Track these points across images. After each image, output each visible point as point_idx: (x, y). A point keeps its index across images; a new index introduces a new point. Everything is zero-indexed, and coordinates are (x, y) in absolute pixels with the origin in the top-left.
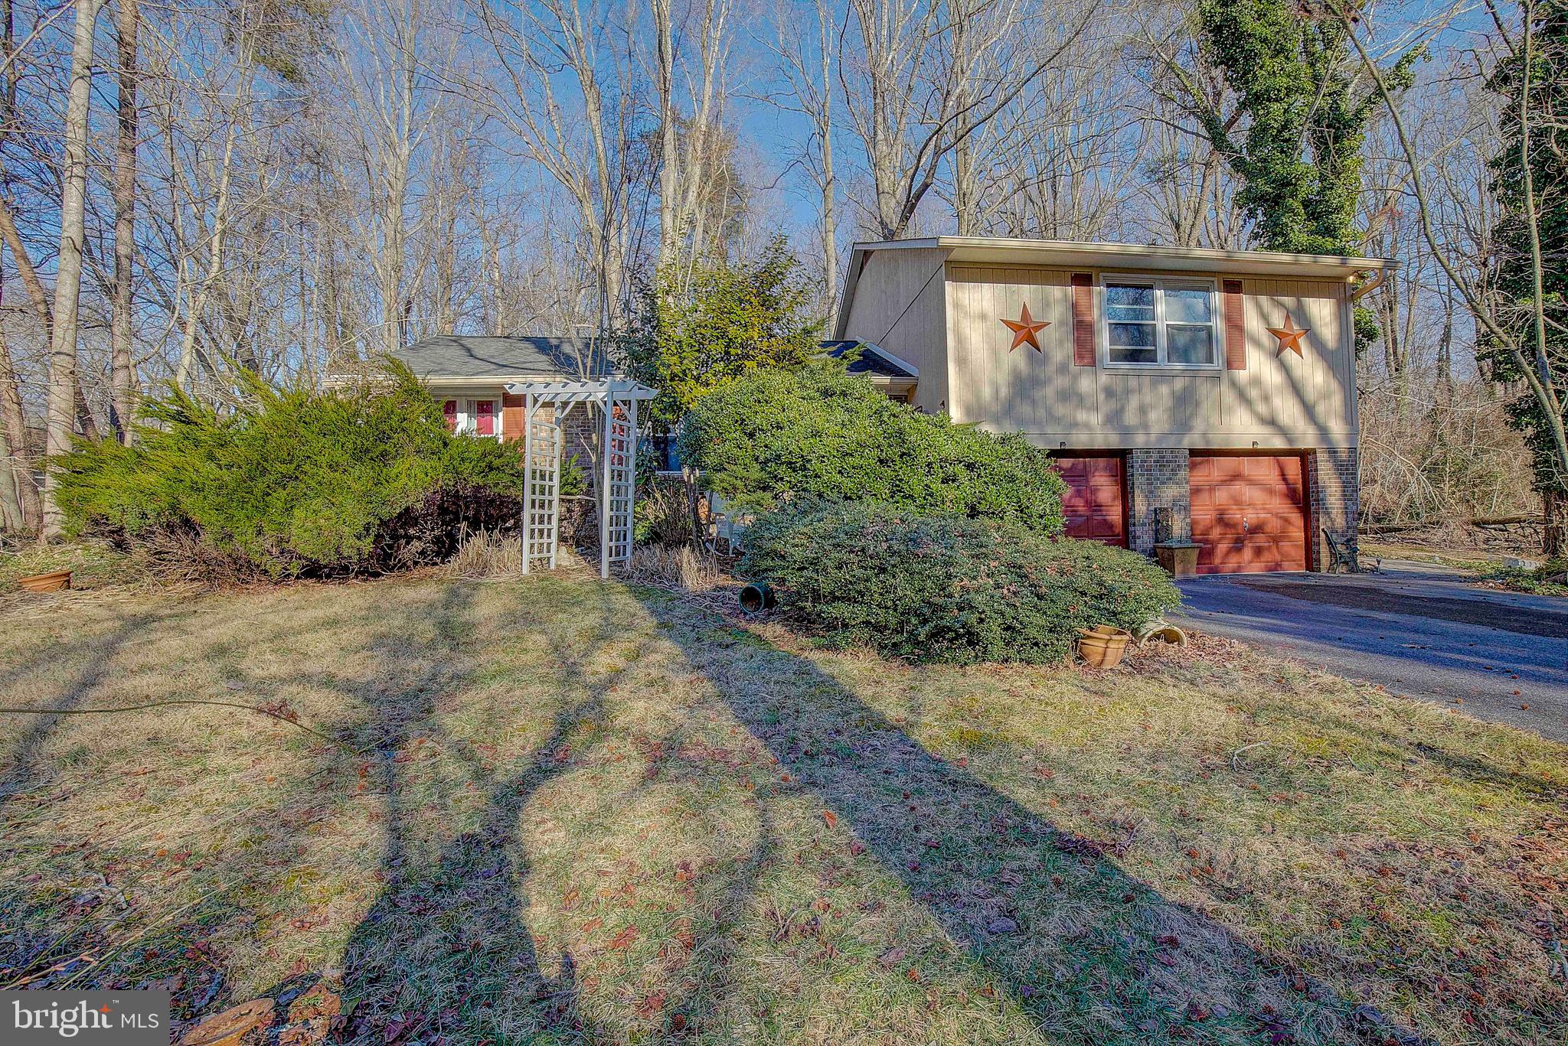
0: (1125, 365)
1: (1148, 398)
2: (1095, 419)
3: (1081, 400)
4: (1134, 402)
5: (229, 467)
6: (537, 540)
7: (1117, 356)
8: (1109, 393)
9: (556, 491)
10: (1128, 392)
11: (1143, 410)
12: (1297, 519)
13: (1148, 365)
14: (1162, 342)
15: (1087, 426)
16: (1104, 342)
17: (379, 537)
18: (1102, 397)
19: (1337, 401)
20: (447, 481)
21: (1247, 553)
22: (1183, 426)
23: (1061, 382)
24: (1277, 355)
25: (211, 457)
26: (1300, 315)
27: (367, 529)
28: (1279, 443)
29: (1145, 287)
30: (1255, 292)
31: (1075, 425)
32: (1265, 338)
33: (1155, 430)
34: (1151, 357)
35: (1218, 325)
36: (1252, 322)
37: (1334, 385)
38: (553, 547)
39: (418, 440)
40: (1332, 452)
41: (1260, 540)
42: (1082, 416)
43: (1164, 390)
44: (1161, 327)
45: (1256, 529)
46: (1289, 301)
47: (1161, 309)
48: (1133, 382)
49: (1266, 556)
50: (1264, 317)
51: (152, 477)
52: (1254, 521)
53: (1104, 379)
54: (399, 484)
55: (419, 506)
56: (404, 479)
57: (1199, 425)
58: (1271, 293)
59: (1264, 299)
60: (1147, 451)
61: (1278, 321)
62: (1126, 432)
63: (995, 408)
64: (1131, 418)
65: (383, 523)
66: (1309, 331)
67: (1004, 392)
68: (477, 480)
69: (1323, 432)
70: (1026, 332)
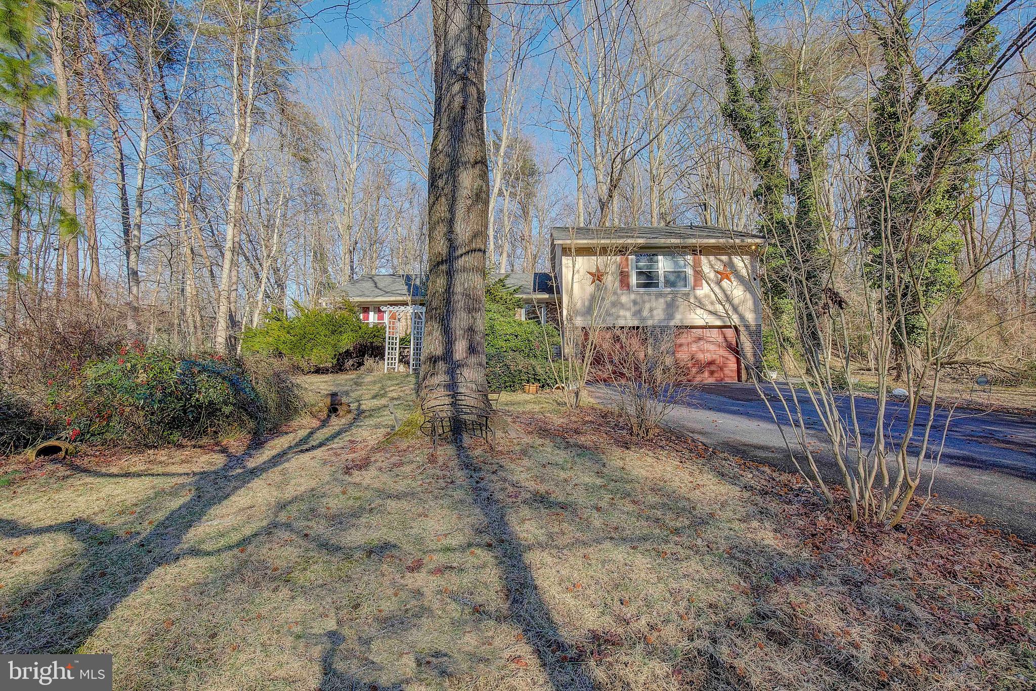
0: (642, 290)
1: (654, 304)
2: (628, 314)
3: (622, 306)
4: (647, 306)
5: (294, 336)
6: (390, 361)
7: (639, 285)
8: (635, 302)
9: (398, 344)
10: (644, 302)
11: (651, 310)
12: (733, 359)
13: (654, 289)
14: (662, 279)
15: (625, 317)
16: (634, 280)
17: (338, 360)
18: (632, 304)
19: (750, 303)
20: (360, 340)
21: (706, 374)
22: (670, 316)
23: (613, 298)
24: (718, 283)
25: (288, 333)
26: (731, 264)
27: (335, 355)
28: (718, 323)
29: (653, 255)
30: (707, 254)
31: (619, 316)
32: (712, 275)
33: (657, 318)
34: (657, 285)
35: (689, 271)
36: (706, 269)
37: (748, 296)
38: (396, 364)
39: (351, 327)
40: (747, 327)
41: (713, 368)
42: (622, 313)
43: (662, 300)
44: (661, 272)
45: (711, 363)
46: (724, 258)
47: (660, 265)
48: (646, 298)
49: (716, 375)
50: (712, 266)
51: (271, 339)
52: (710, 359)
53: (633, 296)
54: (345, 342)
55: (351, 349)
56: (346, 340)
57: (678, 317)
58: (715, 255)
59: (712, 258)
60: (654, 327)
61: (719, 267)
62: (643, 319)
63: (584, 310)
64: (645, 313)
65: (340, 354)
66: (736, 273)
67: (587, 303)
68: (370, 340)
69: (742, 318)
70: (597, 276)
